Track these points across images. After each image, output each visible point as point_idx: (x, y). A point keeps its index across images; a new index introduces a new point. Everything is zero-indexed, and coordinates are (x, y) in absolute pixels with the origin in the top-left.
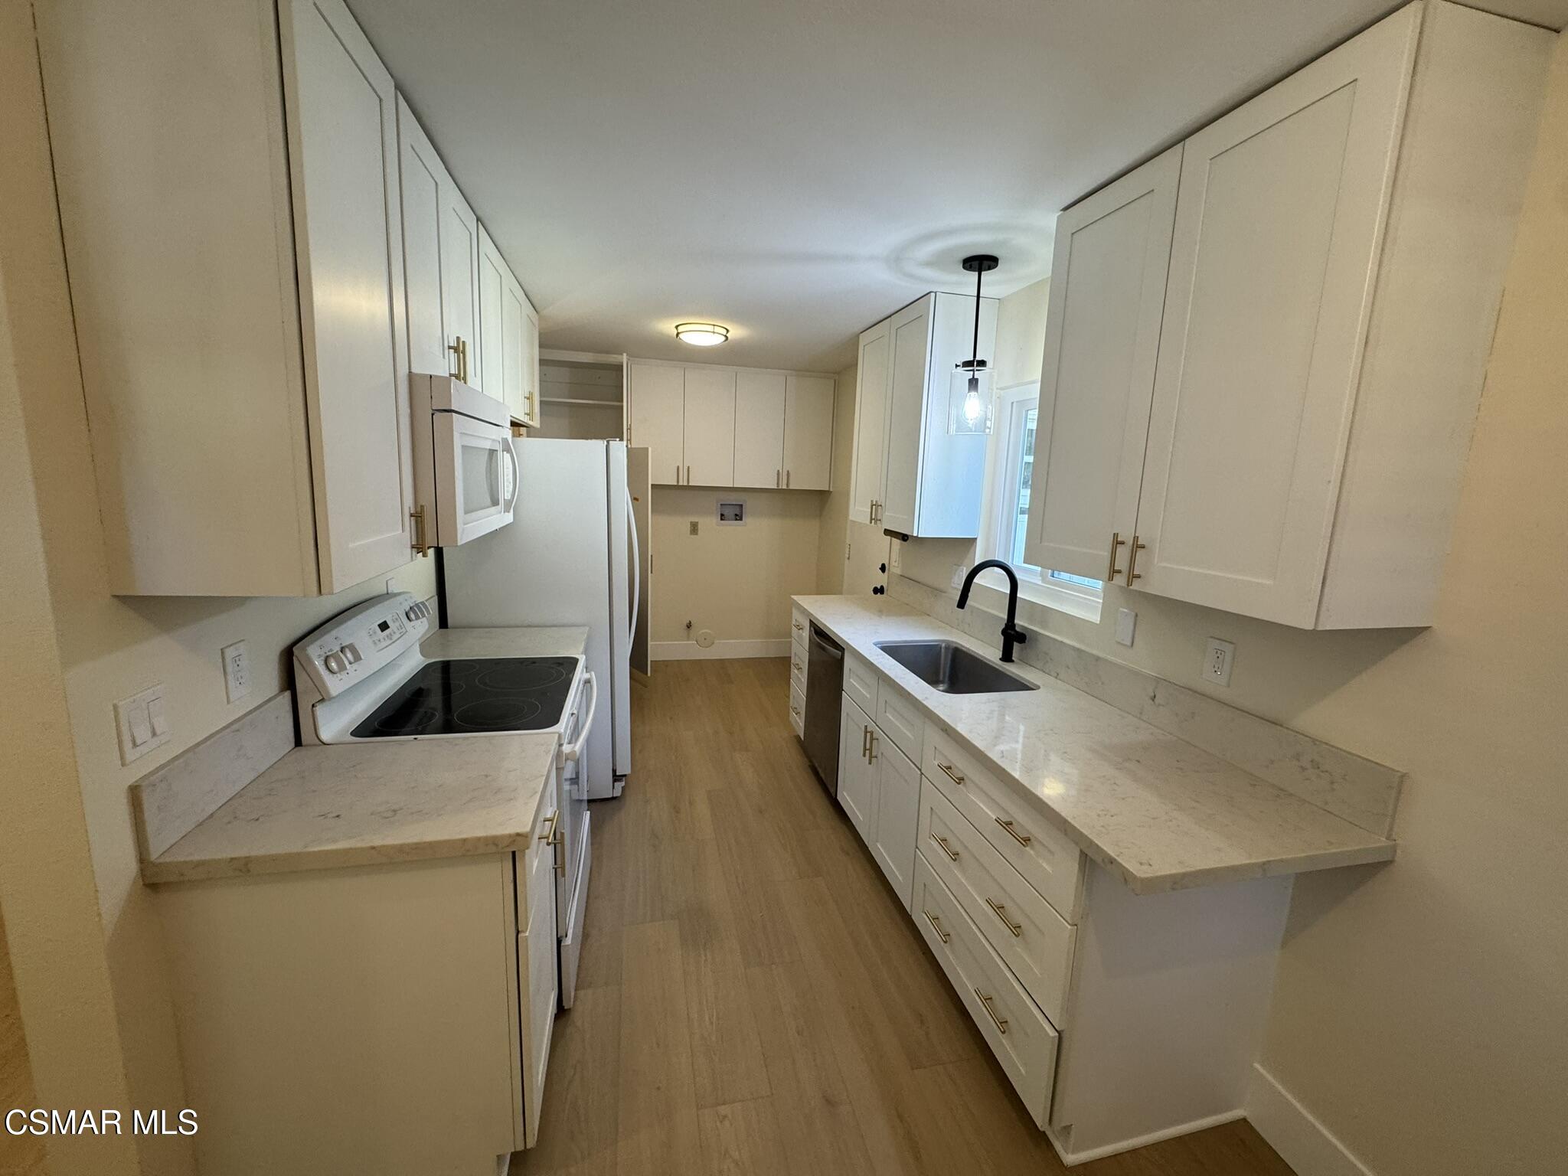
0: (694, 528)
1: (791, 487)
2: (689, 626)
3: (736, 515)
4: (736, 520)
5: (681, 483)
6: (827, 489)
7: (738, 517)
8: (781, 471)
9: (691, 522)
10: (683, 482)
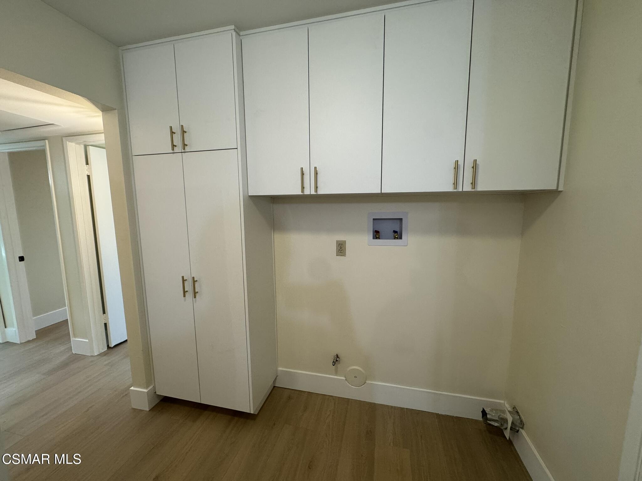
0: (341, 249)
1: (480, 188)
2: (336, 360)
3: (395, 232)
4: (395, 238)
5: (307, 192)
6: (554, 188)
7: (397, 235)
8: (461, 163)
9: (337, 242)
10: (309, 190)
